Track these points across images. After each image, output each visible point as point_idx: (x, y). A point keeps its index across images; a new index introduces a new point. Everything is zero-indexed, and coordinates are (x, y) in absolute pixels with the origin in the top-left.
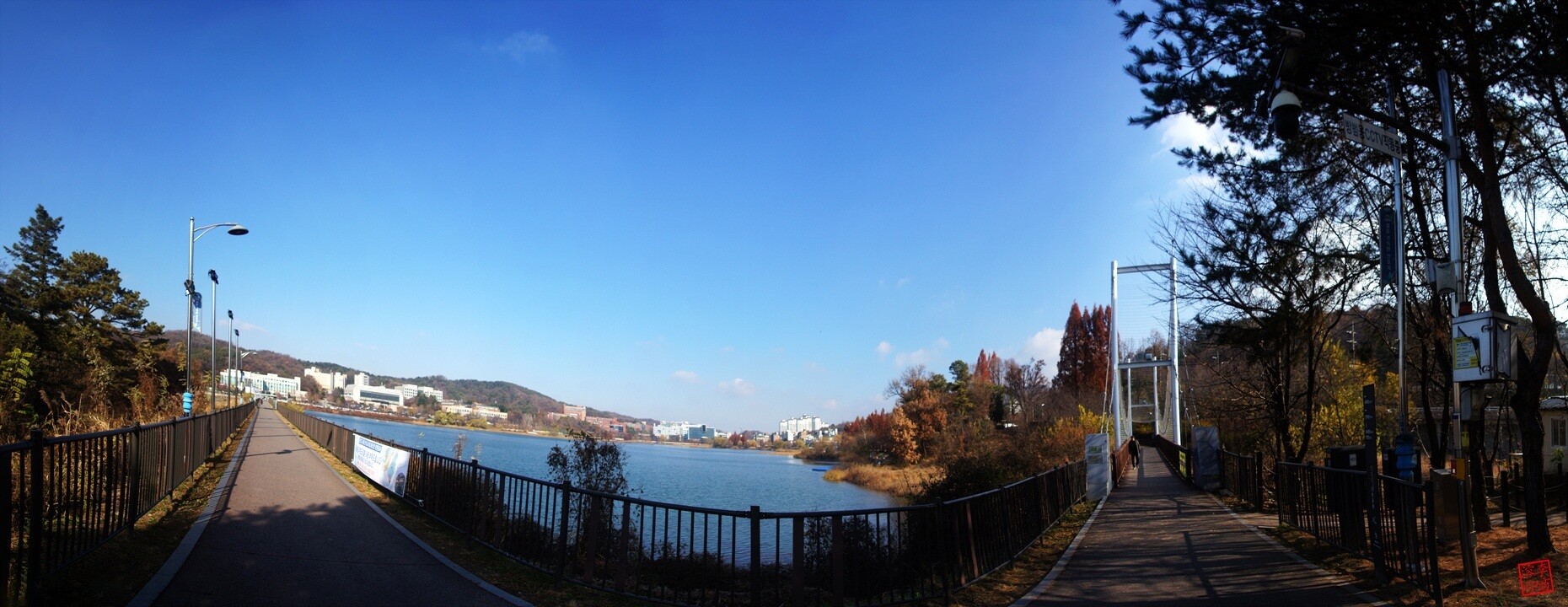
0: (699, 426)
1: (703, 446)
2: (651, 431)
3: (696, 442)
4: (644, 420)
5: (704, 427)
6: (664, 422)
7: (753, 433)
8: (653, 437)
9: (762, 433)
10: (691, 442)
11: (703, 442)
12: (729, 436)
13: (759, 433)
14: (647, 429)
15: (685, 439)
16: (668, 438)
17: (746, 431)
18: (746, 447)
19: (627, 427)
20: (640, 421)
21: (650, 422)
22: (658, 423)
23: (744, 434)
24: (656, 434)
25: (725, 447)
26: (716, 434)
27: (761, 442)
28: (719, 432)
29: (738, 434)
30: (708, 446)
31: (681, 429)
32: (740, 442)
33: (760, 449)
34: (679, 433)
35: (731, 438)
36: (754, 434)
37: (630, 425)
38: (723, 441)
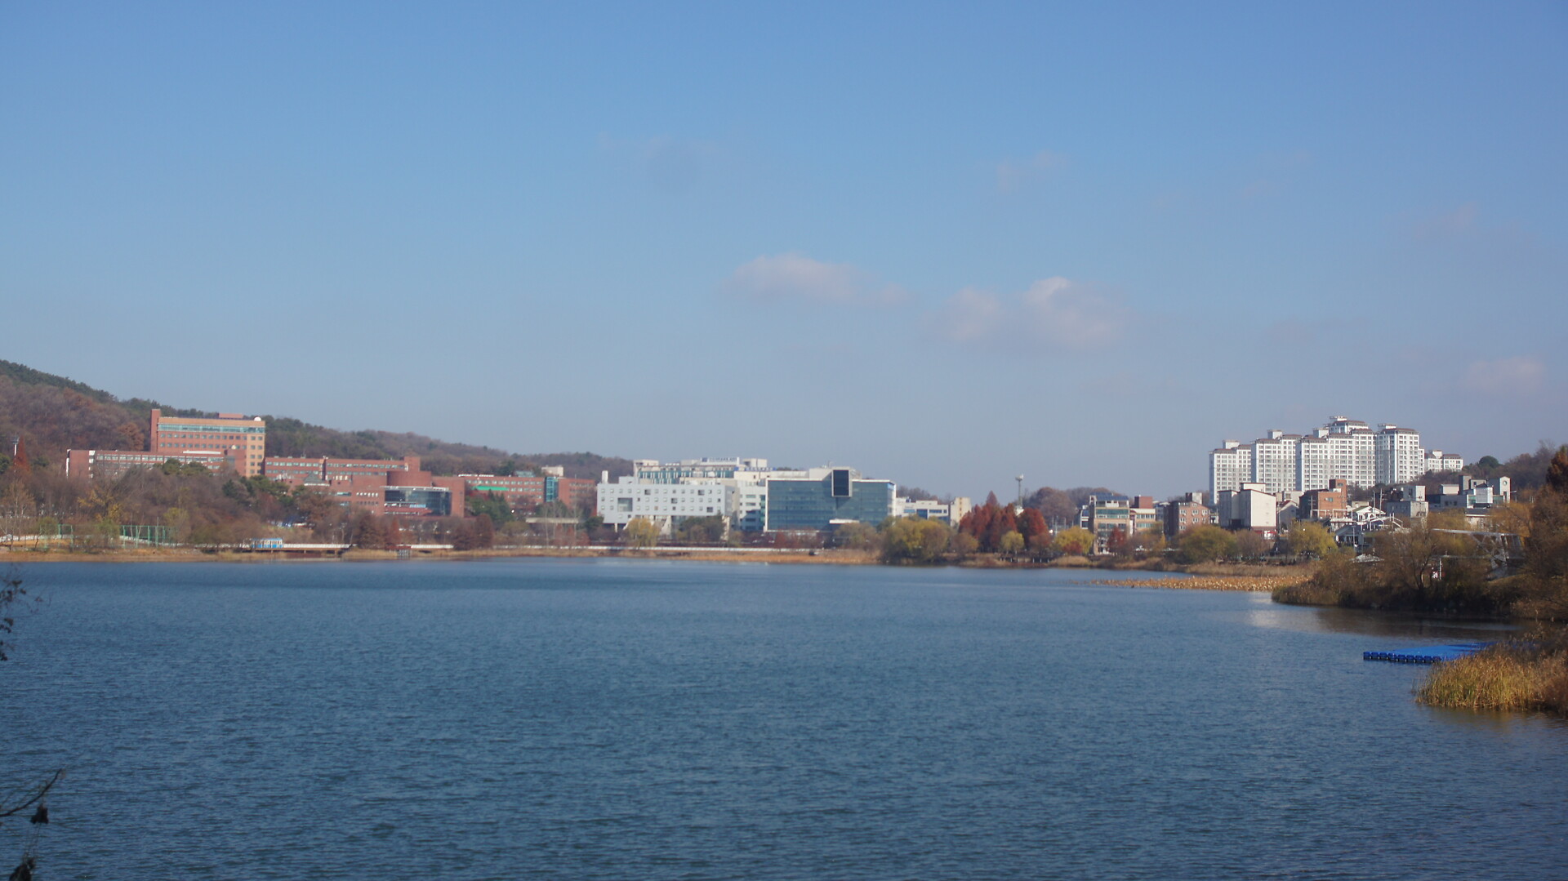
0: (818, 474)
1: (839, 556)
2: (588, 505)
3: (804, 543)
4: (554, 460)
5: (841, 478)
6: (652, 464)
7: (1080, 498)
8: (594, 528)
9: (1120, 499)
10: (780, 541)
11: (833, 539)
12: (960, 510)
13: (1104, 496)
14: (568, 497)
15: (750, 531)
16: (666, 529)
17: (1042, 493)
18: (1040, 556)
19: (469, 492)
20: (536, 465)
21: (586, 467)
22: (620, 469)
23: (1034, 503)
24: (610, 512)
25: (939, 562)
26: (898, 507)
27: (1116, 536)
28: (914, 496)
29: (1003, 502)
30: (856, 557)
31: (732, 491)
32: (1013, 537)
33: (1107, 565)
34: (719, 508)
35: (968, 522)
36: (1084, 501)
37: (483, 483)
38: (929, 535)
